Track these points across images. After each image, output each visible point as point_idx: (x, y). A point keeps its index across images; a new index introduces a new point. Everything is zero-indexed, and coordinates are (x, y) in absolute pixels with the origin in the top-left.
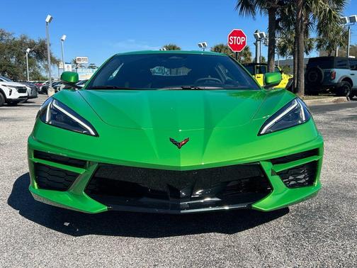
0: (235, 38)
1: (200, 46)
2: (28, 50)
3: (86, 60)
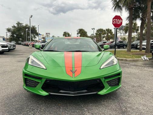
0: (116, 20)
1: (92, 29)
2: (27, 30)
3: (49, 34)
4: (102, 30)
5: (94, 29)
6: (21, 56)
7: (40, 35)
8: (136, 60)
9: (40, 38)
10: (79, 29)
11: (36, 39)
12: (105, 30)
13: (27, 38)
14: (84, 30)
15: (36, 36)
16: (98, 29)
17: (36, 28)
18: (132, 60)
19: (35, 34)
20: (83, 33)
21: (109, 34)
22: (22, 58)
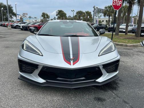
0: (117, 1)
1: (72, 11)
2: (2, 9)
3: (27, 14)
4: (82, 12)
5: (74, 10)
6: (4, 39)
7: (18, 16)
8: (136, 45)
9: (18, 19)
10: (58, 11)
11: (13, 19)
12: (84, 13)
13: (3, 18)
14: (63, 12)
15: (13, 17)
16: (77, 11)
17: (12, 7)
18: (132, 45)
19: (11, 14)
20: (62, 14)
21: (88, 17)
22: (7, 43)
